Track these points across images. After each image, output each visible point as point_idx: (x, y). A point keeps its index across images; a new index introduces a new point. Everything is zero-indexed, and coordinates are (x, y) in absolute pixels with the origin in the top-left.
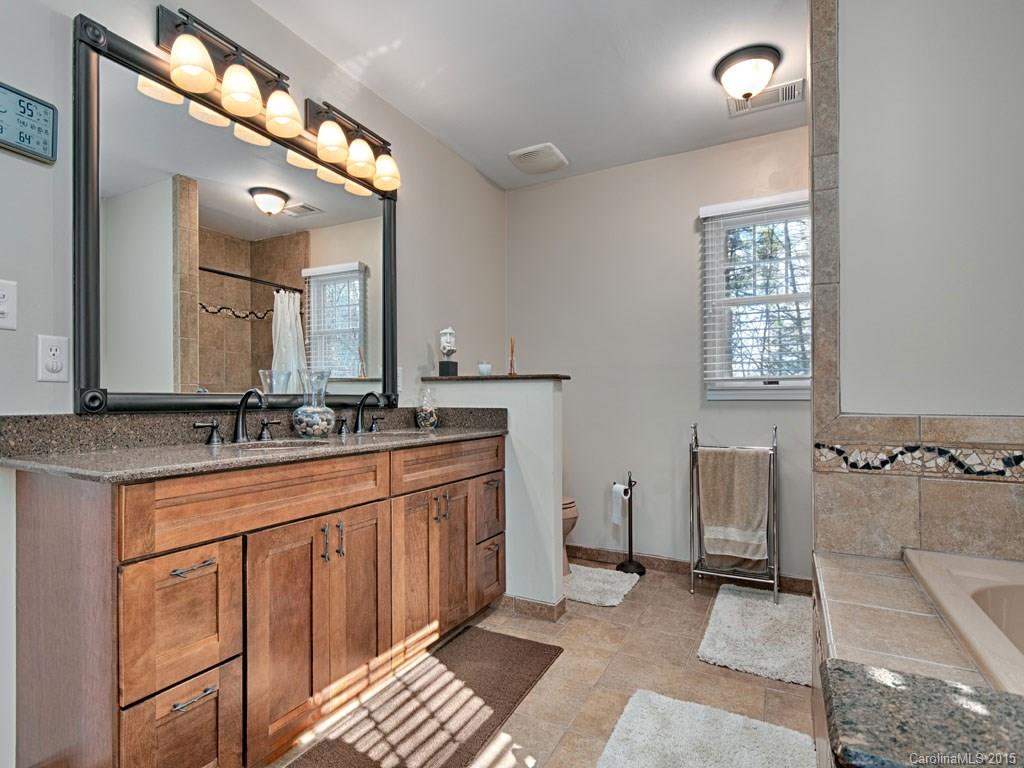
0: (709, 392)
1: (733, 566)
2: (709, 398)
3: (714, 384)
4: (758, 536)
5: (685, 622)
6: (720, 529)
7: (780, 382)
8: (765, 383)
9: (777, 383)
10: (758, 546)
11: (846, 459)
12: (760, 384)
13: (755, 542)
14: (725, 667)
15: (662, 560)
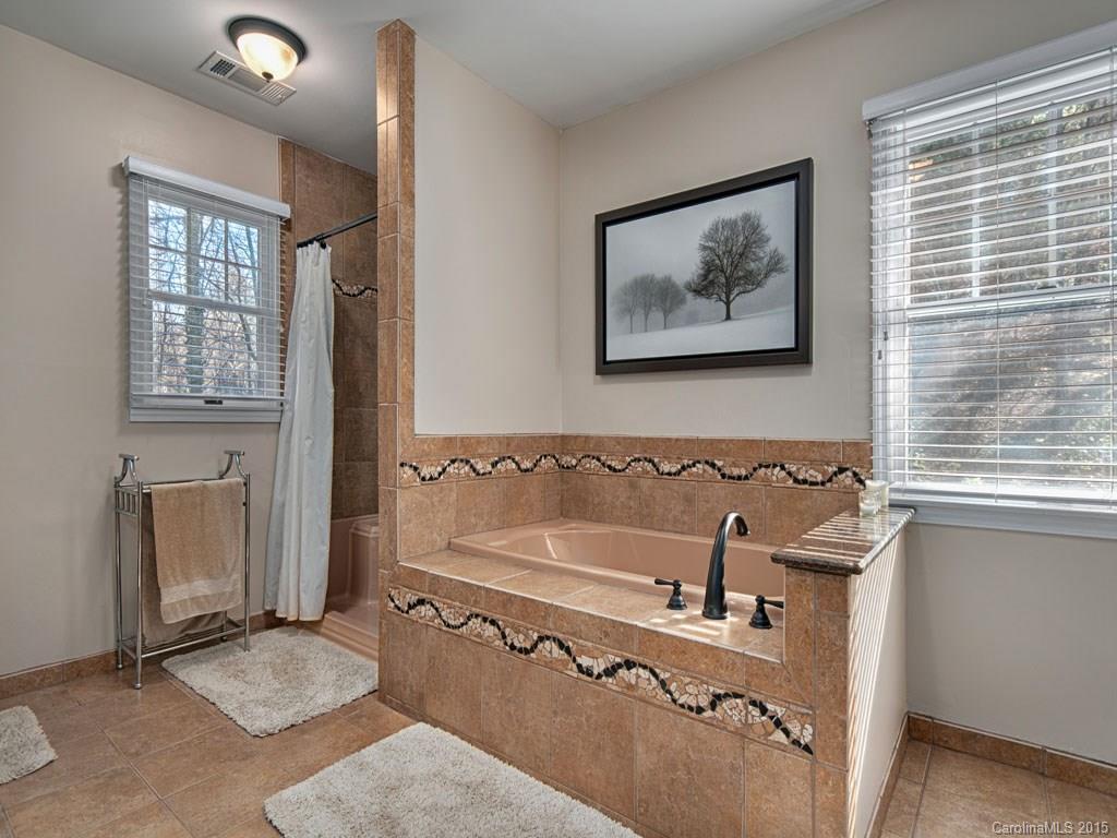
0: (132, 412)
1: (182, 631)
2: (132, 419)
3: (141, 401)
4: (231, 581)
5: (184, 719)
6: (184, 587)
7: (224, 402)
8: (207, 402)
9: (220, 402)
10: (232, 593)
11: (419, 474)
12: (201, 403)
13: (229, 589)
14: (292, 726)
15: (52, 670)
